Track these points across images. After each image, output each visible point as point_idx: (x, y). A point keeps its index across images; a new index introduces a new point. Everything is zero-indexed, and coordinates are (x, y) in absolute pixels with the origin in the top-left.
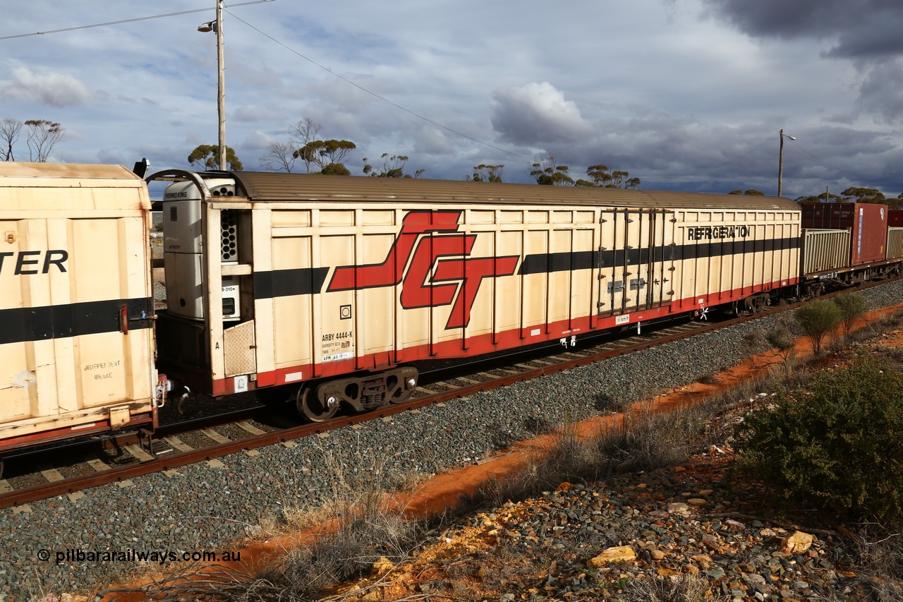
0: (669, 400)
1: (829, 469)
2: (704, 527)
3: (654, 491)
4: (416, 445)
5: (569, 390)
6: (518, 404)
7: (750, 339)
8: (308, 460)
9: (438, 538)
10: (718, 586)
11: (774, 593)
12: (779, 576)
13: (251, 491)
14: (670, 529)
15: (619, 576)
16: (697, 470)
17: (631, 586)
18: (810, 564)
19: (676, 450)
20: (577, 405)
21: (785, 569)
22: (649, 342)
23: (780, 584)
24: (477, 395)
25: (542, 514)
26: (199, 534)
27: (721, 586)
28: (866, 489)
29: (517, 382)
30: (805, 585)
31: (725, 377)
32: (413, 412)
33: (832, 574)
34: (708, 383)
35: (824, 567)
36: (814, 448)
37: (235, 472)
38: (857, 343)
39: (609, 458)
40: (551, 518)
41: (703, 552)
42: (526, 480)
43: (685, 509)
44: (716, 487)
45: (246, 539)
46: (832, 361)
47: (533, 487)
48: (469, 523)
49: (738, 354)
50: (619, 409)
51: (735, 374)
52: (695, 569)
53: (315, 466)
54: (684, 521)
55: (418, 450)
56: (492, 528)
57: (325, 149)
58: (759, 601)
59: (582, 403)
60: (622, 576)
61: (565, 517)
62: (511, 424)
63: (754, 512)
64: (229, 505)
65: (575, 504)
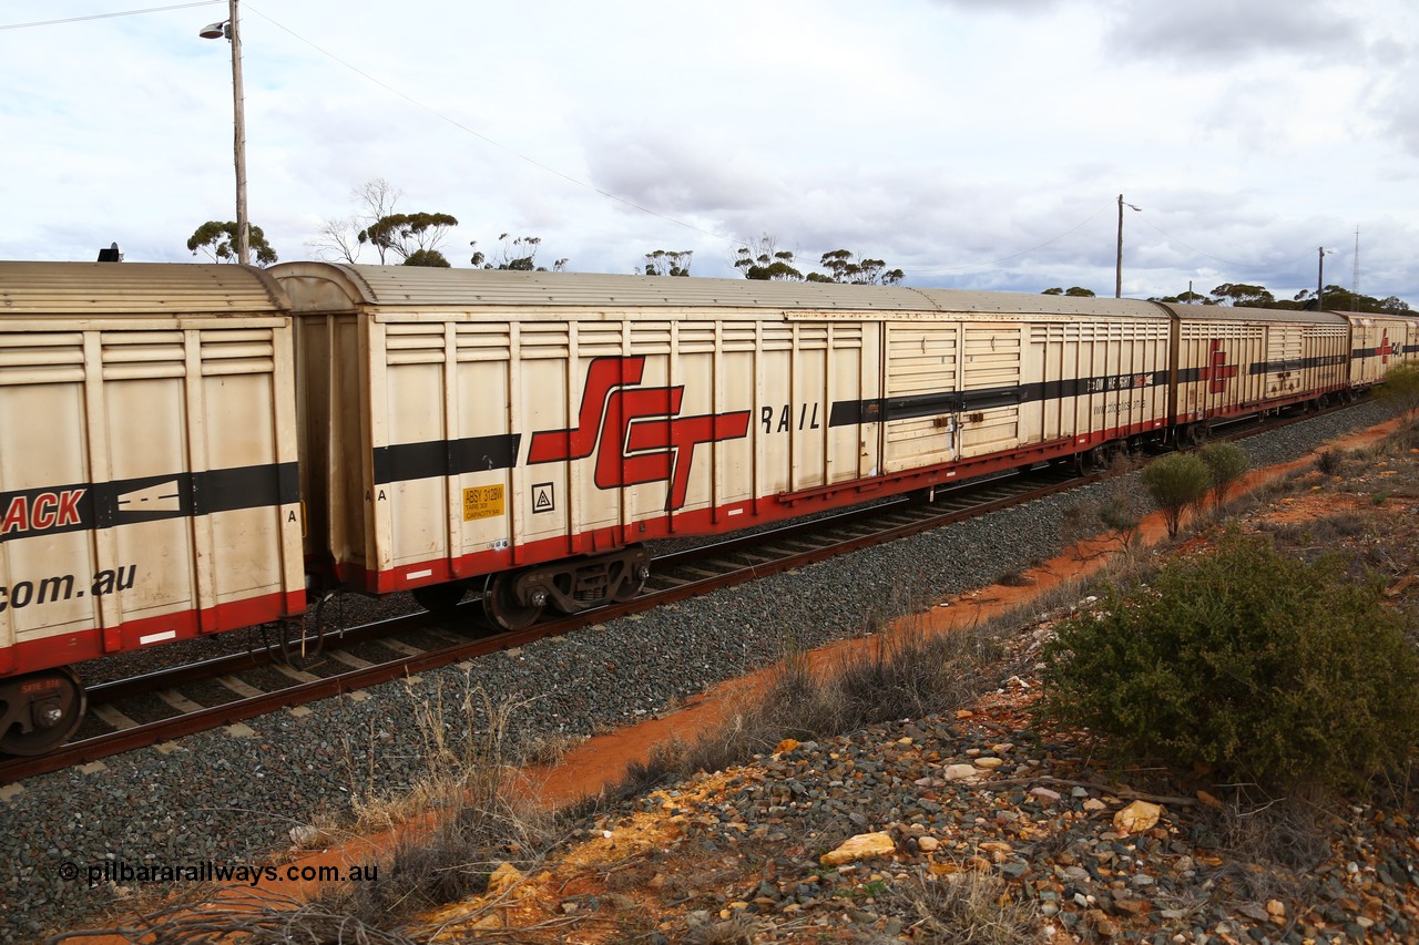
1: (1183, 705)
2: (998, 800)
3: (922, 750)
4: (560, 691)
5: (798, 600)
6: (718, 624)
7: (1074, 516)
8: (389, 719)
9: (592, 831)
10: (1019, 887)
11: (1102, 893)
12: (1110, 868)
13: (298, 771)
14: (948, 805)
15: (869, 877)
16: (990, 716)
17: (886, 891)
18: (1157, 849)
19: (959, 686)
20: (810, 623)
21: (1120, 858)
22: (922, 523)
23: (1112, 879)
24: (655, 611)
25: (752, 789)
26: (215, 843)
27: (1024, 888)
28: (1236, 734)
29: (716, 589)
30: (1149, 880)
31: (1035, 574)
32: (553, 639)
33: (1187, 861)
34: (1010, 585)
35: (1174, 852)
36: (1161, 674)
37: (272, 742)
39: (857, 700)
40: (765, 794)
41: (997, 838)
42: (728, 737)
43: (971, 774)
44: (1017, 740)
45: (291, 847)
47: (740, 749)
48: (640, 807)
49: (1057, 539)
50: (872, 627)
51: (1051, 570)
52: (985, 863)
53: (400, 729)
54: (969, 792)
55: (563, 700)
56: (675, 812)
57: (408, 228)
58: (1080, 907)
59: (818, 619)
60: (875, 877)
61: (787, 792)
62: (709, 655)
63: (1075, 775)
64: (263, 795)
65: (802, 771)
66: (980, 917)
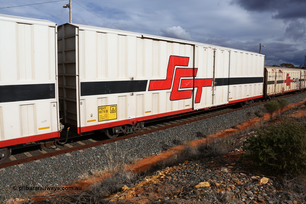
0: (222, 134)
1: (274, 156)
2: (233, 176)
3: (216, 164)
4: (136, 148)
5: (188, 130)
6: (171, 135)
7: (249, 114)
8: (100, 153)
9: (144, 179)
10: (237, 195)
11: (255, 197)
12: (257, 192)
13: (80, 164)
14: (221, 176)
15: (204, 191)
16: (231, 157)
17: (208, 195)
18: (268, 188)
19: (224, 150)
20: (190, 135)
21: (259, 189)
22: (215, 114)
23: (258, 194)
24: (157, 132)
25: (179, 171)
26: (62, 178)
28: (286, 163)
29: (170, 128)
30: (266, 195)
31: (240, 126)
32: (135, 137)
33: (275, 191)
34: (235, 128)
35: (272, 189)
36: (269, 149)
37: (75, 157)
38: (284, 115)
39: (201, 153)
40: (182, 172)
41: (232, 184)
42: (173, 160)
43: (226, 170)
44: (237, 162)
46: (276, 121)
47: (176, 162)
48: (154, 174)
49: (245, 119)
50: (205, 137)
51: (244, 126)
52: (230, 189)
53: (102, 156)
54: (226, 174)
55: (137, 150)
56: (162, 176)
58: (251, 200)
59: (192, 135)
60: (205, 191)
61: (186, 172)
62: (168, 142)
63: (249, 171)
64: (73, 168)
65: (190, 168)
66: (229, 201)
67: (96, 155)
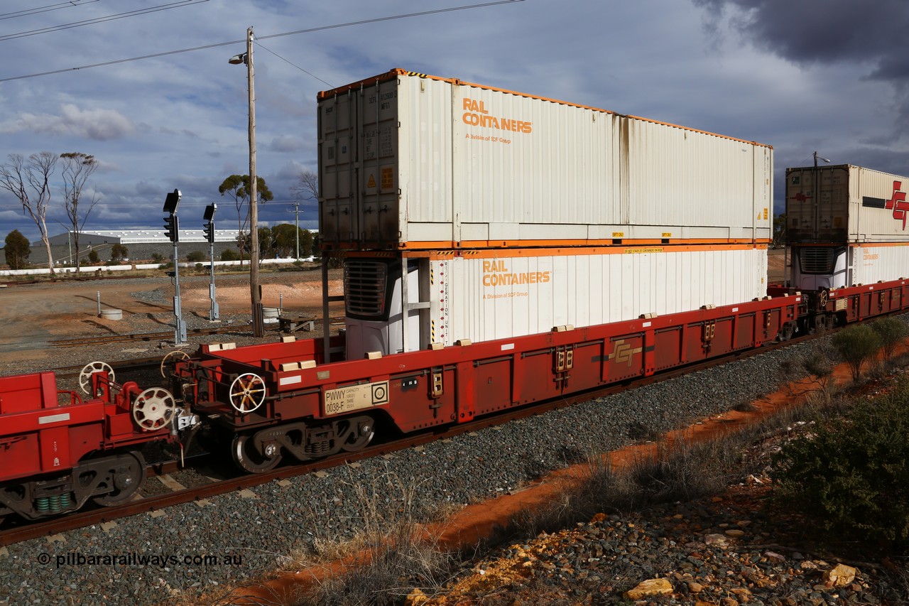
0: (705, 428)
1: (870, 500)
2: (742, 559)
3: (690, 523)
4: (448, 475)
5: (602, 418)
6: (551, 434)
7: (787, 366)
8: (339, 490)
9: (472, 570)
13: (283, 521)
14: (708, 561)
16: (735, 501)
18: (854, 598)
19: (713, 480)
20: (610, 434)
21: (828, 604)
24: (509, 424)
25: (577, 546)
29: (549, 412)
31: (762, 404)
32: (445, 441)
34: (743, 411)
35: (868, 601)
36: (855, 479)
37: (266, 502)
38: (898, 370)
39: (645, 488)
40: (586, 549)
41: (742, 585)
42: (560, 510)
43: (723, 541)
44: (754, 518)
45: (278, 570)
46: (873, 387)
47: (568, 518)
48: (503, 555)
49: (775, 381)
50: (653, 437)
51: (772, 402)
52: (734, 603)
53: (346, 497)
54: (722, 552)
55: (450, 480)
56: (526, 559)
59: (614, 432)
61: (600, 549)
62: (544, 453)
63: (794, 544)
64: (261, 535)
65: (610, 535)
67: (328, 495)
